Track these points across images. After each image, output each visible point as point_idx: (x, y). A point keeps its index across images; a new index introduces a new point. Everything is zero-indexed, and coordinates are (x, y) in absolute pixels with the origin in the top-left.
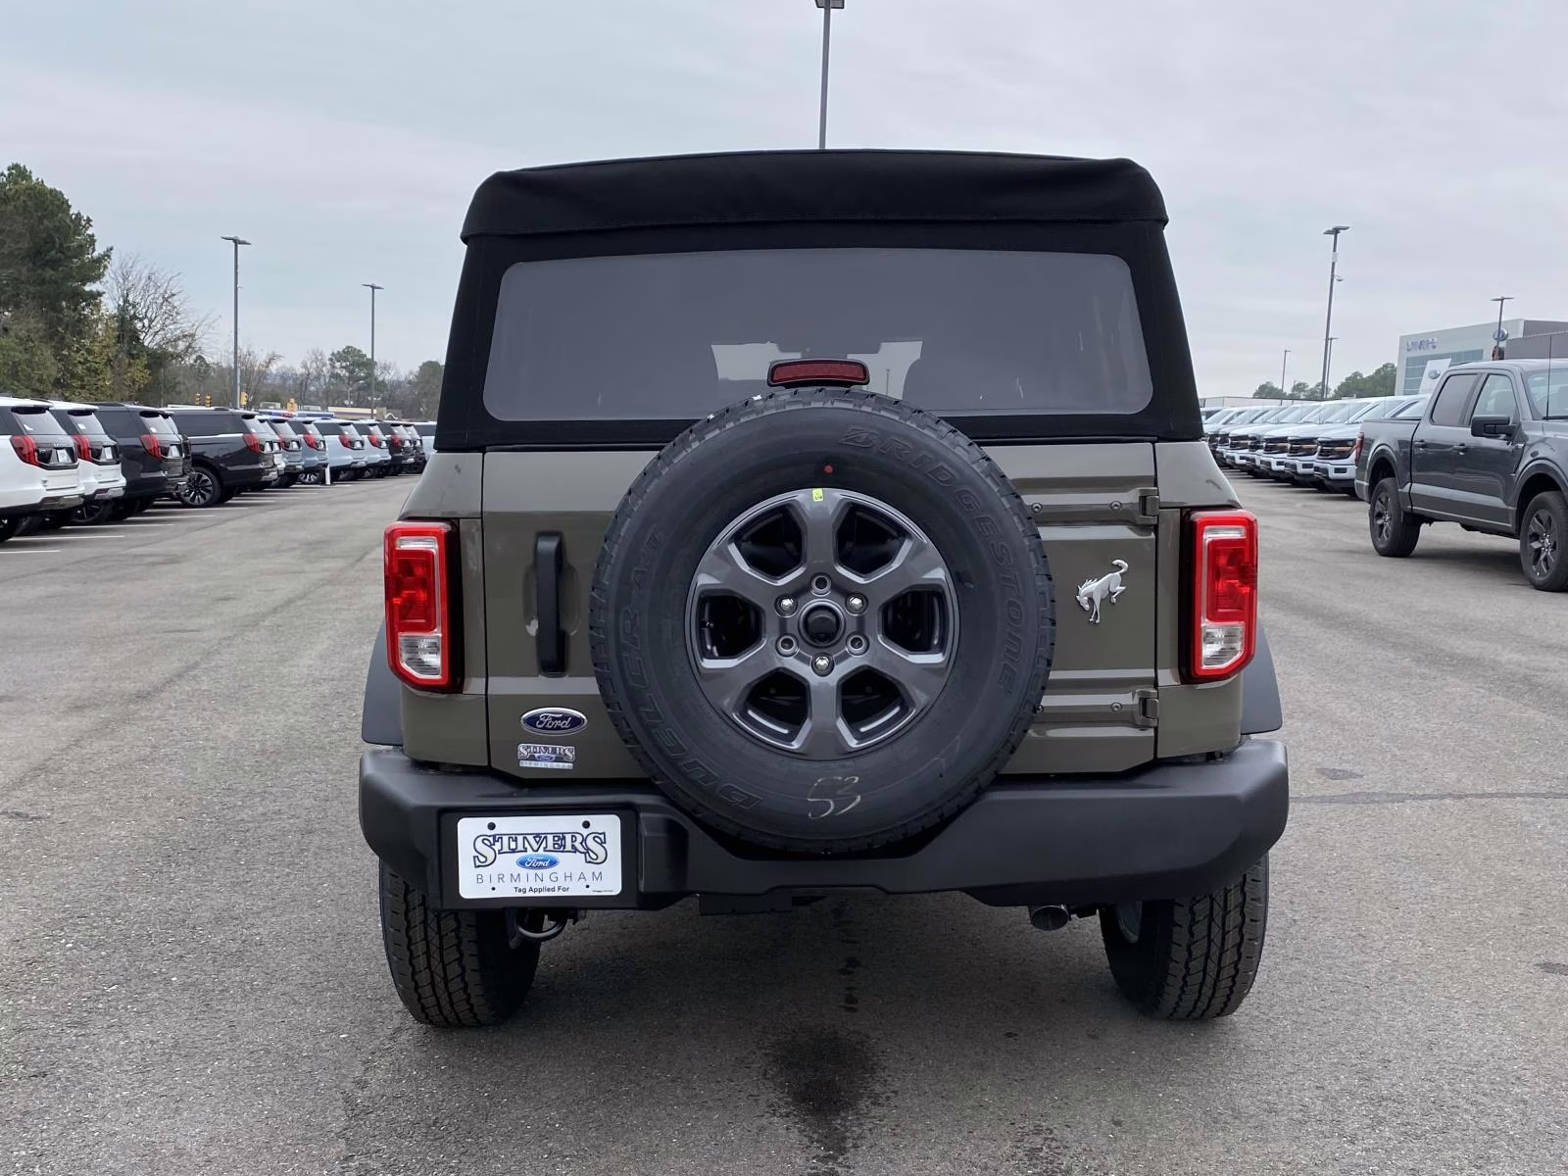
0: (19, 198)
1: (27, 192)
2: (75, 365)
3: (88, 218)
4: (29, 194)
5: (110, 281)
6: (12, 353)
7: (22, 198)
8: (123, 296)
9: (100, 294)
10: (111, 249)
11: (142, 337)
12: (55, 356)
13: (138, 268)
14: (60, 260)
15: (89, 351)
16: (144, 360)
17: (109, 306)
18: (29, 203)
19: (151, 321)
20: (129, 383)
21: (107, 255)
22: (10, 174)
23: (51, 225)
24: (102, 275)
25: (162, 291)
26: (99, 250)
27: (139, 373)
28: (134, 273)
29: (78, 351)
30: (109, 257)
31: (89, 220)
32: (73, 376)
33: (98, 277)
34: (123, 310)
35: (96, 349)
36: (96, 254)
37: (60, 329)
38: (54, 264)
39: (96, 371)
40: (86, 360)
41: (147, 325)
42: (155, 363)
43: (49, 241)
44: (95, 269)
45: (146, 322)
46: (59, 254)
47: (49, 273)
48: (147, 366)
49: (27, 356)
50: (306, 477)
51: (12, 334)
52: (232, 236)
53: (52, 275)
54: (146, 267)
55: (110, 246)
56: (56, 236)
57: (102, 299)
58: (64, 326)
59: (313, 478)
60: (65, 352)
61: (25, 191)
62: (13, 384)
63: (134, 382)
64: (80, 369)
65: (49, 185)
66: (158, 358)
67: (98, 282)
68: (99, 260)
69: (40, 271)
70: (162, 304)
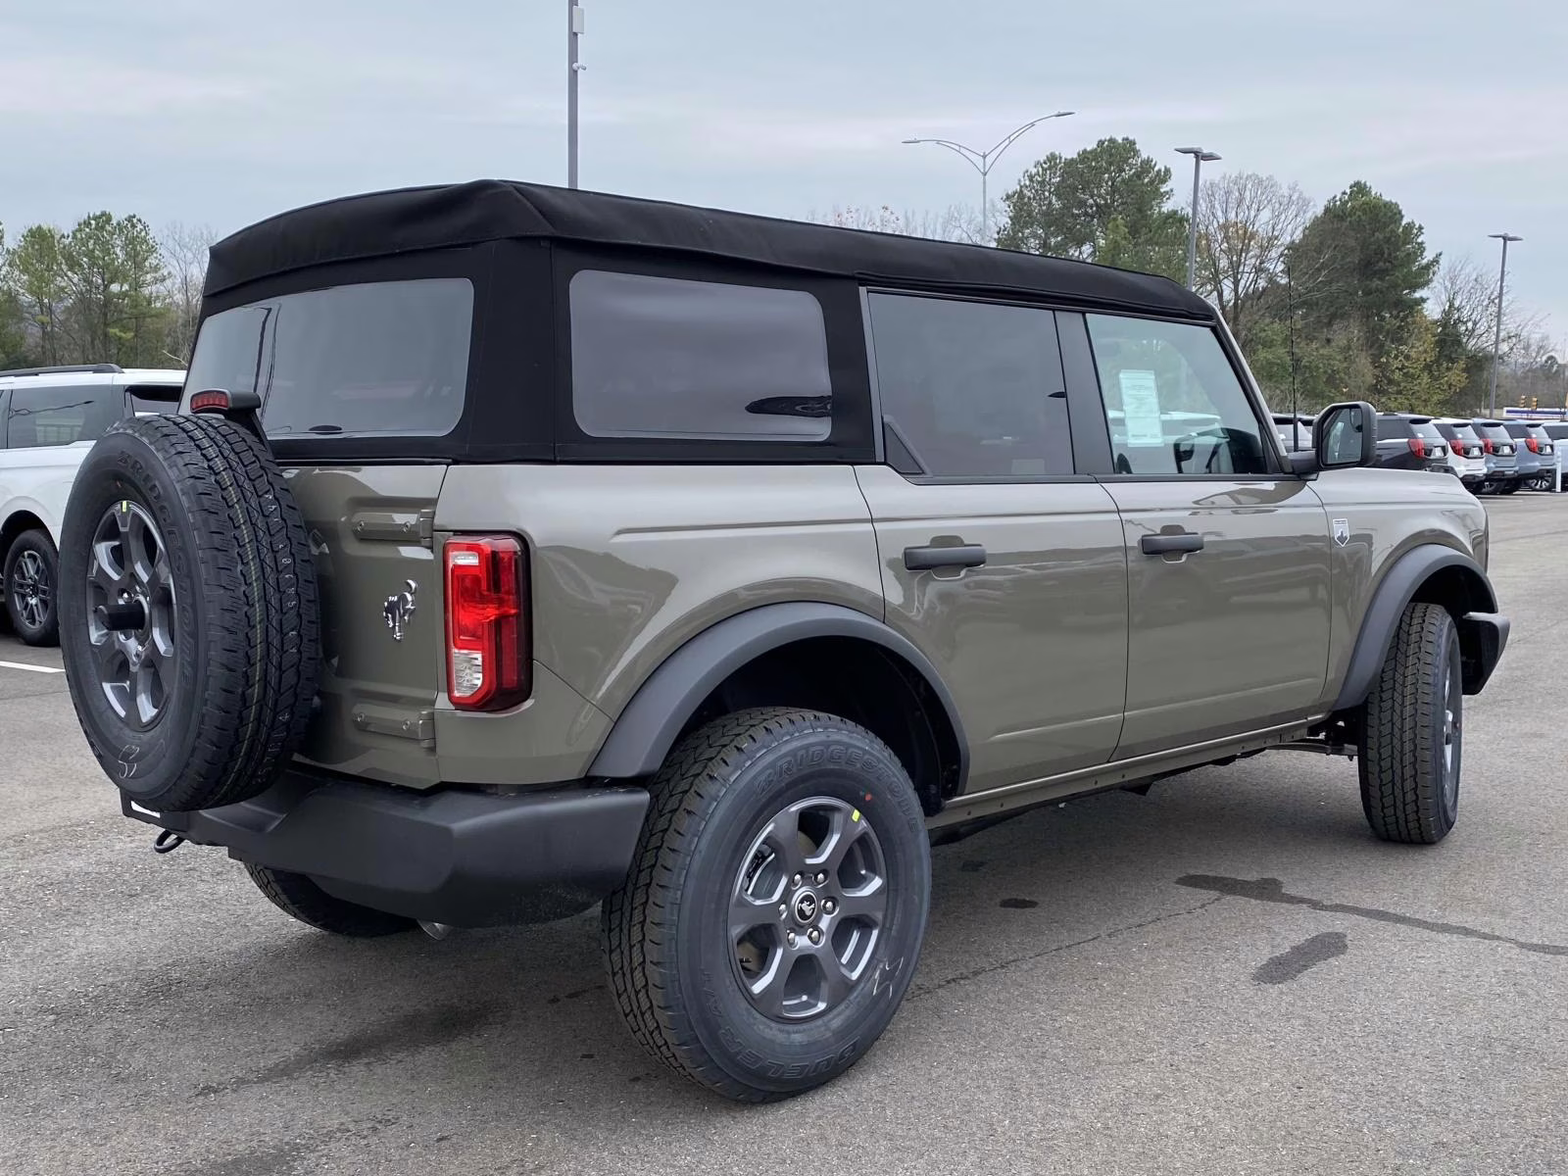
0: (1355, 214)
1: (1363, 207)
2: (1393, 371)
3: (1420, 226)
4: (1365, 209)
5: (1439, 287)
6: (1332, 362)
7: (1358, 213)
8: (1449, 300)
9: (1423, 300)
10: (1440, 254)
11: (1465, 340)
12: (1373, 363)
13: (1467, 271)
14: (1387, 270)
15: (1407, 358)
16: (1462, 364)
17: (1433, 310)
18: (1363, 218)
19: (1475, 324)
20: (1446, 387)
21: (1436, 261)
22: (1351, 192)
23: (1381, 237)
24: (1431, 281)
25: (1489, 292)
26: (1428, 256)
27: (1456, 376)
28: (1462, 277)
29: (1396, 357)
30: (1437, 262)
31: (1421, 228)
32: (1390, 382)
33: (1426, 283)
34: (1447, 314)
35: (1413, 354)
36: (1425, 261)
37: (1381, 337)
38: (1382, 274)
39: (1412, 376)
40: (1403, 367)
41: (1470, 328)
42: (1475, 366)
43: (1379, 252)
44: (1422, 276)
45: (1470, 325)
46: (1387, 264)
47: (1376, 283)
48: (1464, 370)
49: (1345, 365)
50: (1536, 484)
51: (1333, 344)
52: (1502, 234)
53: (1378, 285)
54: (1475, 269)
55: (1439, 251)
56: (1385, 246)
57: (1425, 305)
58: (1384, 334)
59: (1545, 484)
60: (1384, 360)
61: (1361, 206)
62: (1330, 391)
63: (1450, 386)
64: (1397, 376)
65: (1386, 198)
66: (1479, 361)
67: (1426, 288)
68: (1427, 267)
69: (1368, 282)
70: (1487, 306)
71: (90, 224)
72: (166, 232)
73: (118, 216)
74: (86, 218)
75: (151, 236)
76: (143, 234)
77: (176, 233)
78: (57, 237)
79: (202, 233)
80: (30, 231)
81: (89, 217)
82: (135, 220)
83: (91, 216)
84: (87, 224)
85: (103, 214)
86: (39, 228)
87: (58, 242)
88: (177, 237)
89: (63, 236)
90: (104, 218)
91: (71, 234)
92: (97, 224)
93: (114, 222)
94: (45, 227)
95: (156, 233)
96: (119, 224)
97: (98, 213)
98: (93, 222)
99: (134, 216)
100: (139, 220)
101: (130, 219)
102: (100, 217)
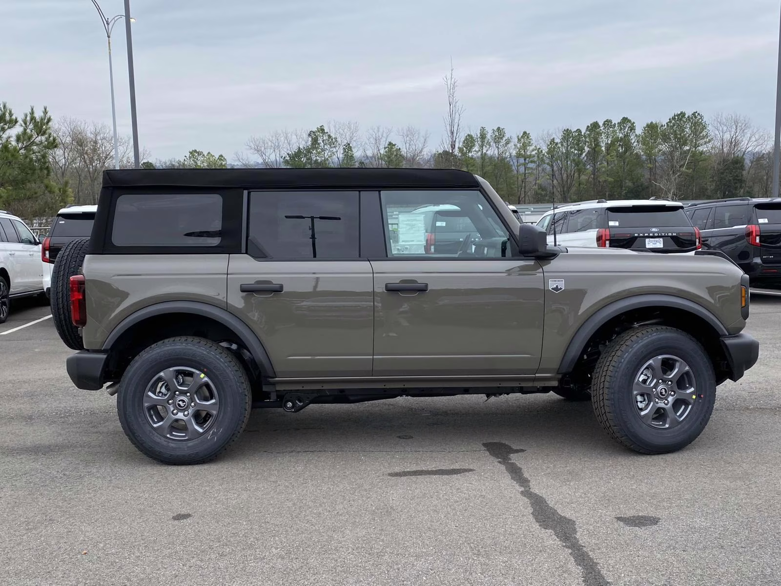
71: (675, 118)
72: (714, 118)
73: (689, 113)
74: (673, 115)
75: (704, 121)
76: (700, 120)
77: (719, 118)
78: (659, 126)
79: (732, 117)
80: (647, 125)
81: (675, 115)
82: (697, 114)
83: (676, 114)
84: (674, 118)
85: (682, 113)
86: (652, 123)
87: (660, 129)
88: (719, 120)
89: (662, 126)
90: (682, 114)
91: (666, 125)
92: (678, 118)
93: (686, 116)
94: (654, 122)
95: (706, 119)
96: (688, 117)
97: (679, 113)
98: (676, 117)
99: (696, 112)
100: (699, 114)
101: (694, 114)
102: (679, 115)
